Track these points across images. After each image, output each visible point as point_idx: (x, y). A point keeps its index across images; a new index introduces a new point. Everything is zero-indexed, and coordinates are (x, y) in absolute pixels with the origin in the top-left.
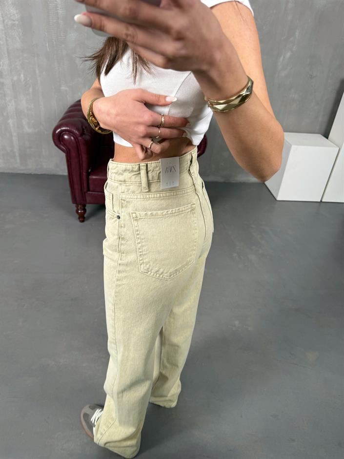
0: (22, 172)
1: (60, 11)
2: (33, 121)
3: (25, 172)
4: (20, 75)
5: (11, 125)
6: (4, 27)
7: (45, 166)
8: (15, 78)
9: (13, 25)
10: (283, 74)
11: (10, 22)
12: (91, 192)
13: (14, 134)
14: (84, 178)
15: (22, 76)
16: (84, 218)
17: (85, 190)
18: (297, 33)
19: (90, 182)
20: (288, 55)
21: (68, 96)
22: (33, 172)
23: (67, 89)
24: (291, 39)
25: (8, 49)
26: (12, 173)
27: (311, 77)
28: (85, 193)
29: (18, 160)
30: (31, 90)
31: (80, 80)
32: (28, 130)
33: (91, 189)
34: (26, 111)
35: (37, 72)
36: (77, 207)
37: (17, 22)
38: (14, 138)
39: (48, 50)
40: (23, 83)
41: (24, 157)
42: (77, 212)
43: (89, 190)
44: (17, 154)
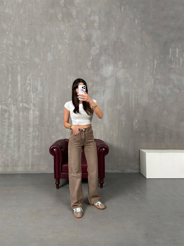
0: (31, 173)
1: (54, 112)
2: (39, 150)
3: (33, 173)
4: (36, 133)
5: (30, 152)
6: (33, 118)
7: (41, 170)
8: (34, 134)
9: (37, 117)
10: (137, 127)
11: (35, 116)
12: (63, 173)
13: (30, 156)
14: (60, 166)
15: (37, 133)
16: (58, 187)
17: (60, 172)
18: (138, 114)
19: (63, 168)
20: (137, 121)
21: (54, 140)
22: (36, 172)
23: (54, 137)
24: (136, 116)
25: (33, 125)
26: (26, 174)
27: (148, 128)
28: (60, 173)
29: (30, 167)
30: (40, 138)
31: (59, 133)
32: (36, 154)
33: (63, 171)
34: (36, 146)
35: (43, 131)
36: (56, 181)
37: (38, 116)
38: (30, 158)
39: (48, 124)
40: (37, 136)
41: (33, 165)
42: (56, 183)
43: (62, 172)
44: (30, 165)
